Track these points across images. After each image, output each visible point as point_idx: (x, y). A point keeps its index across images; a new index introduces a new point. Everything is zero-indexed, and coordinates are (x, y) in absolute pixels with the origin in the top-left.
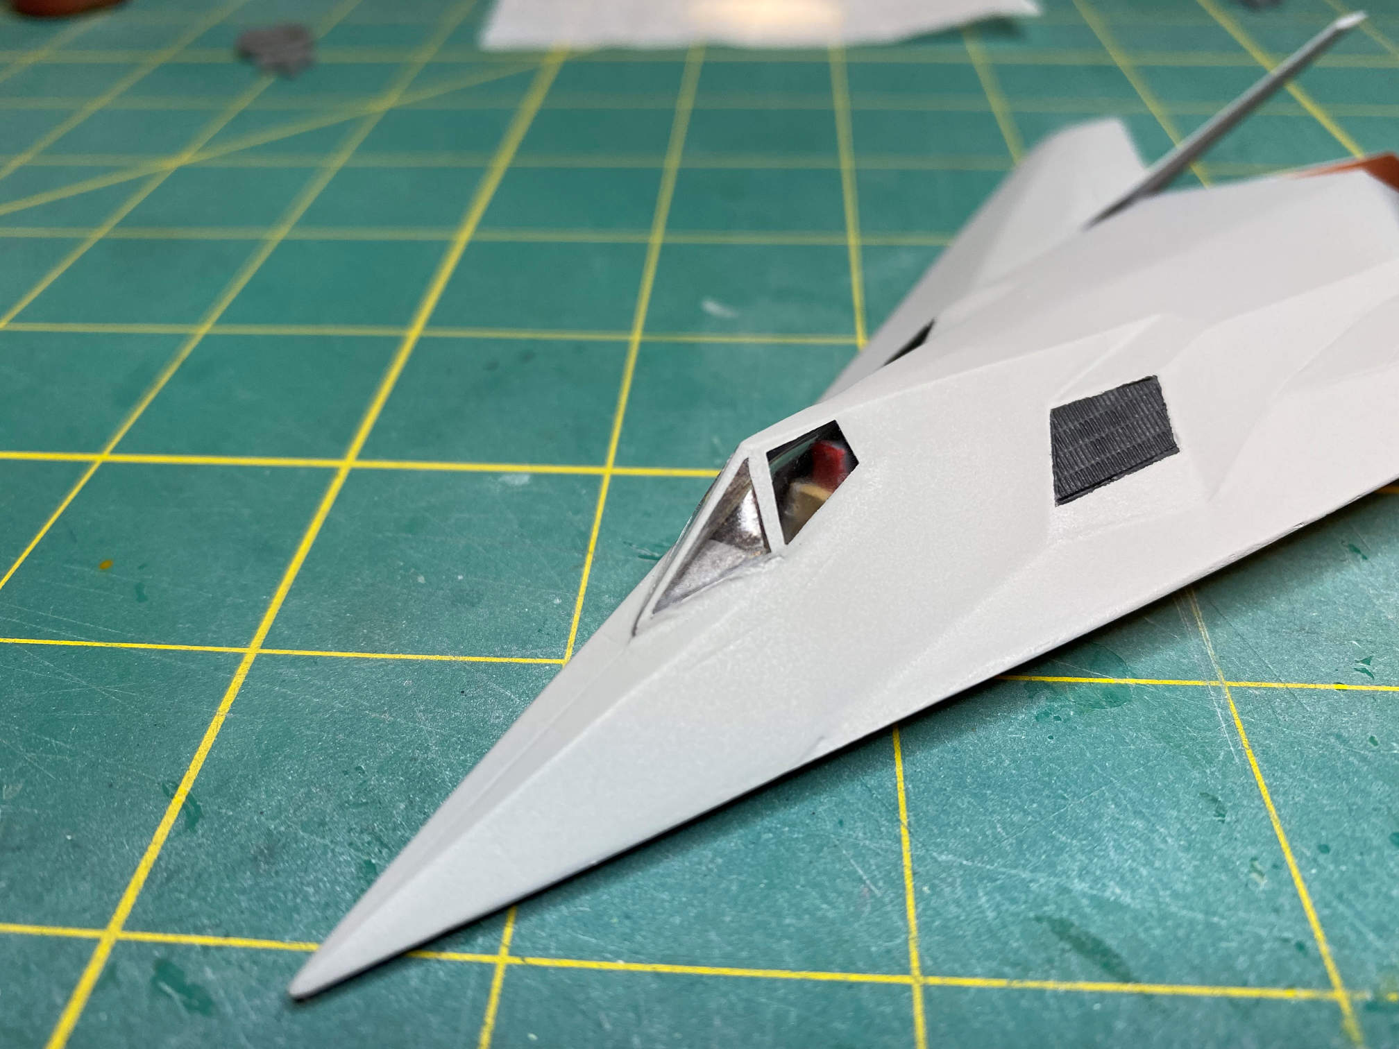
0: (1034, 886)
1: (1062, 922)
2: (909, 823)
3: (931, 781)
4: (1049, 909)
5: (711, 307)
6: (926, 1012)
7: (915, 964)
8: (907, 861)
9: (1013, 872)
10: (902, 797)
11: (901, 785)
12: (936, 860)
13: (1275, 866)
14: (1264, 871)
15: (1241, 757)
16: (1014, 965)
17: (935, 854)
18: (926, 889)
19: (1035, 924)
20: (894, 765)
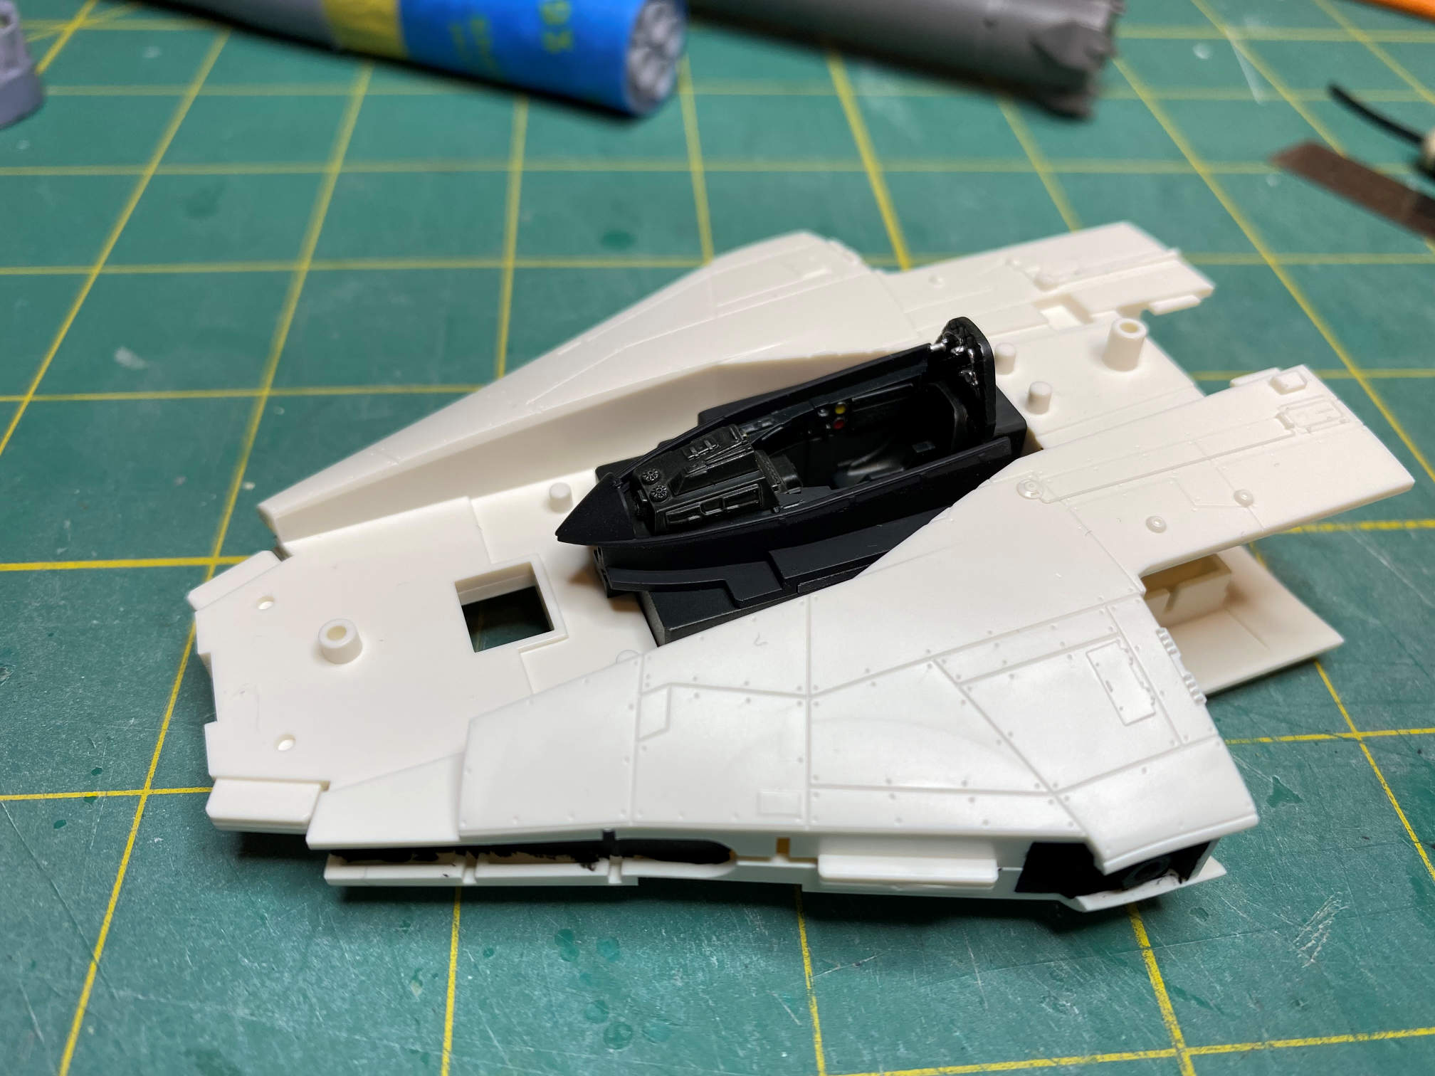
0: (197, 1017)
1: (211, 1054)
2: (101, 960)
3: (141, 909)
4: (203, 1041)
5: (123, 356)
8: (83, 1002)
9: (183, 1003)
10: (104, 930)
11: (108, 918)
12: (112, 997)
13: (435, 976)
14: (424, 980)
17: (114, 991)
18: (91, 1030)
19: (183, 1058)
20: (110, 895)
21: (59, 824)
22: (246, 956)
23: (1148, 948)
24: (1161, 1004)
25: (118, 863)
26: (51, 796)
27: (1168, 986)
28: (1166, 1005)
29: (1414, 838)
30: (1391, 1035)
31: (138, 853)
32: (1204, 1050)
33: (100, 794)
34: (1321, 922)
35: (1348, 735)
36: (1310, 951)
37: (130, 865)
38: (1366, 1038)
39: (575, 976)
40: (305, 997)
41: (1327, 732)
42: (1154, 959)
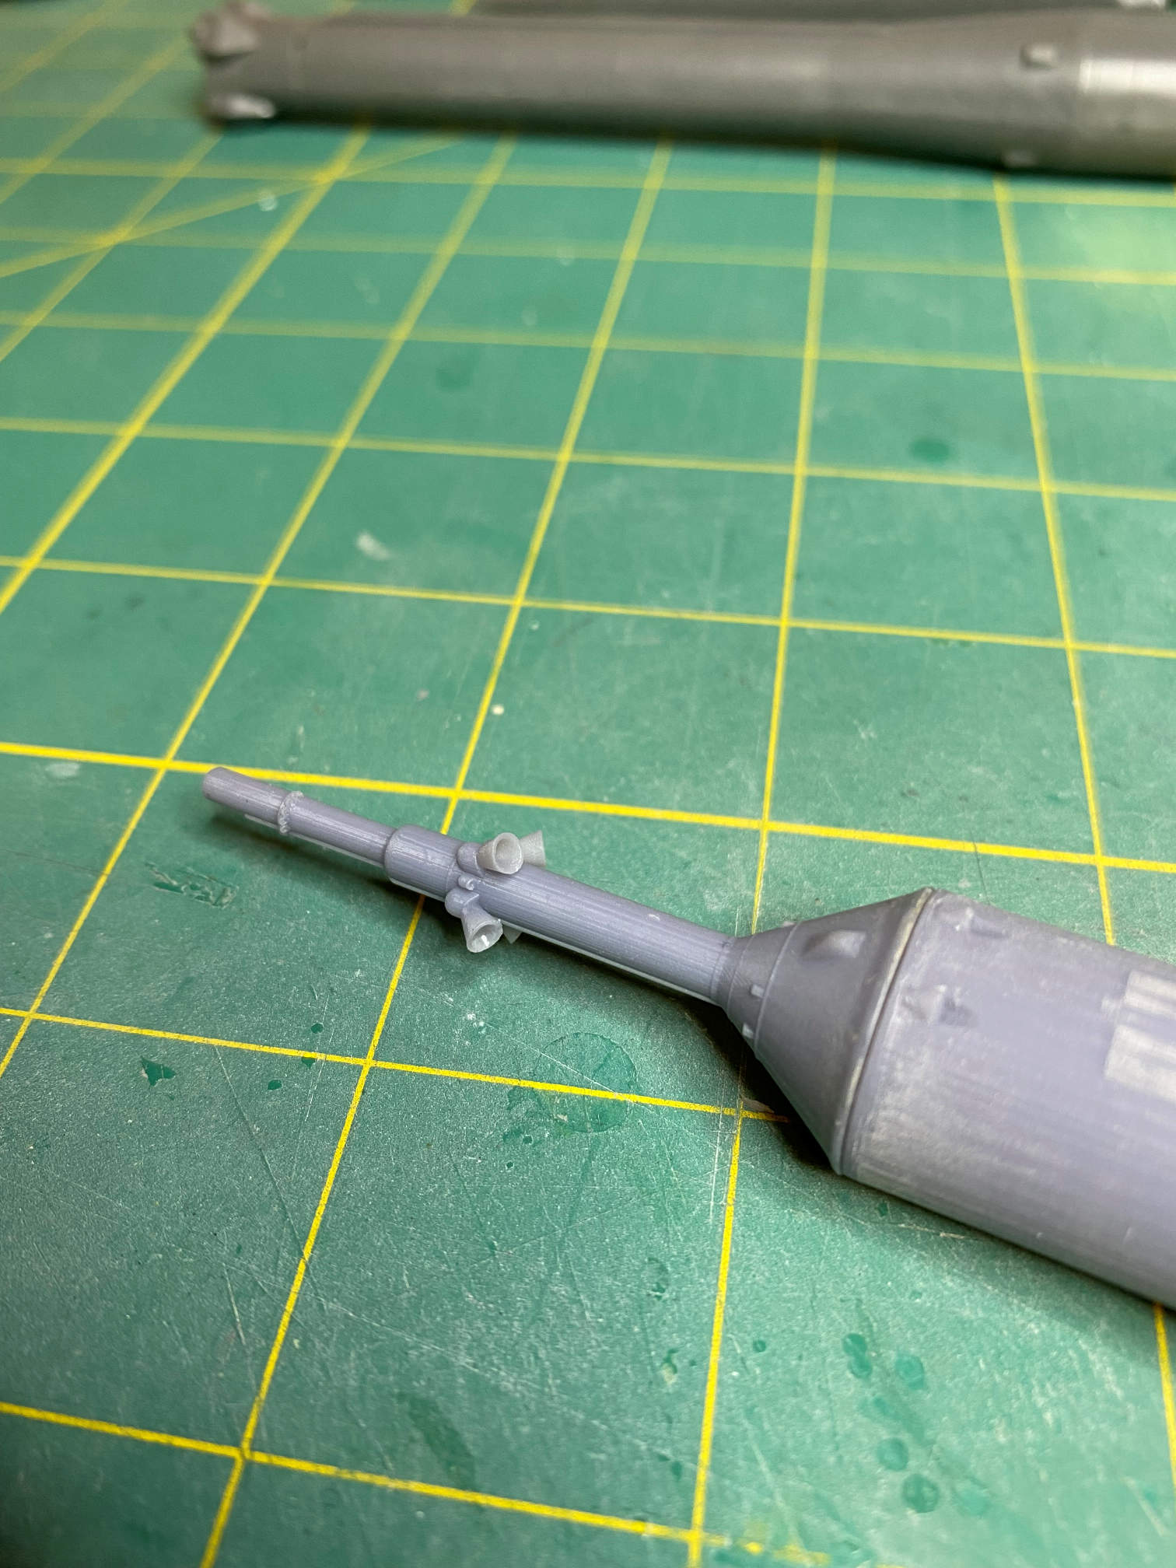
0: (413, 1353)
1: (427, 1405)
2: (311, 1258)
3: (356, 1207)
4: (419, 1386)
5: (366, 543)
6: (237, 1496)
7: (249, 1434)
8: (290, 1307)
9: (399, 1334)
10: (316, 1223)
11: (321, 1210)
12: (321, 1306)
13: (693, 1363)
14: (679, 1366)
15: (717, 1215)
16: (353, 1451)
17: (323, 1300)
18: (296, 1342)
19: (394, 1400)
20: (324, 1183)
21: (274, 1085)
22: (470, 1291)
25: (335, 1144)
26: (266, 1049)
31: (356, 1137)
33: (319, 1056)
37: (347, 1150)
39: (866, 1400)
40: (537, 1358)
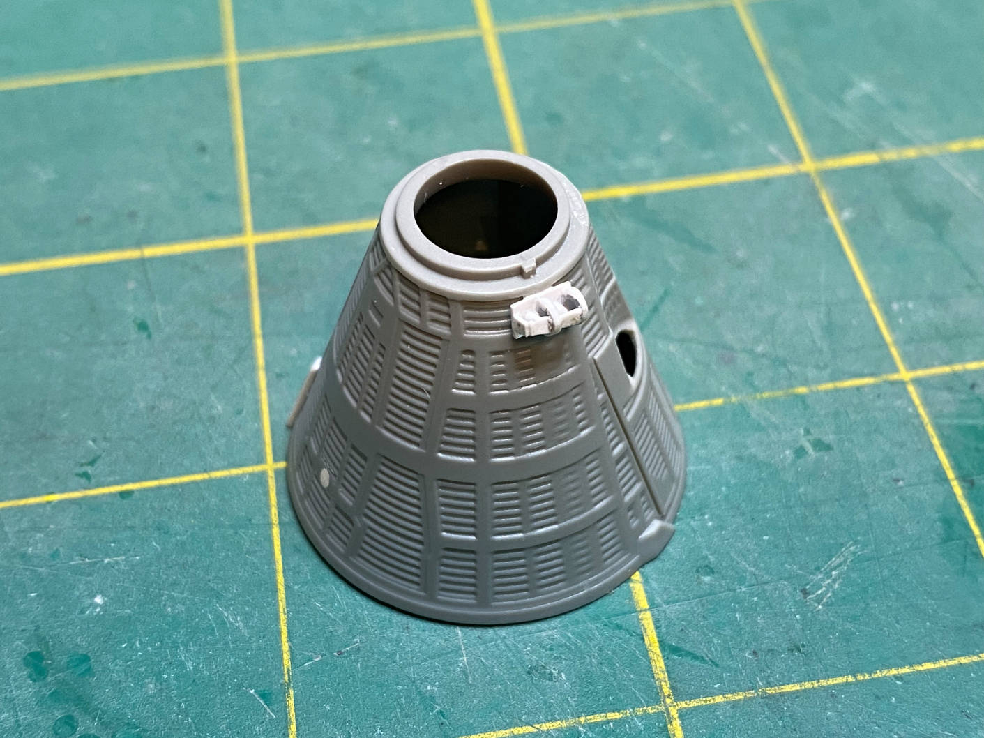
23: (645, 610)
24: (653, 663)
27: (662, 644)
28: (658, 664)
29: (951, 474)
30: (894, 672)
32: (693, 703)
34: (835, 569)
35: (895, 377)
36: (819, 600)
38: (867, 677)
39: (43, 696)
41: (872, 375)
42: (651, 621)
